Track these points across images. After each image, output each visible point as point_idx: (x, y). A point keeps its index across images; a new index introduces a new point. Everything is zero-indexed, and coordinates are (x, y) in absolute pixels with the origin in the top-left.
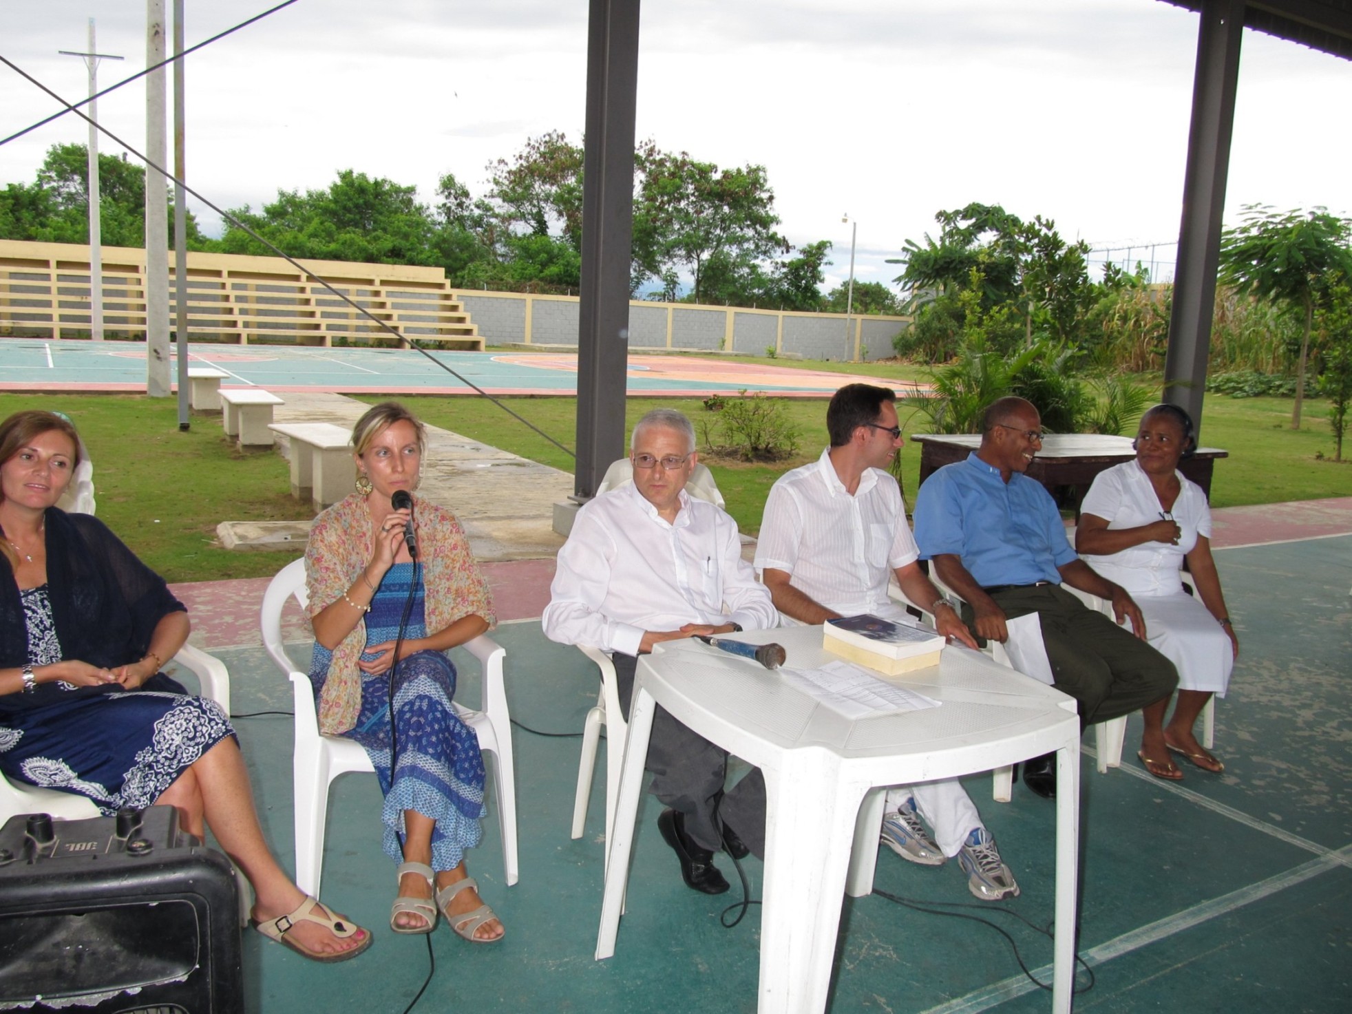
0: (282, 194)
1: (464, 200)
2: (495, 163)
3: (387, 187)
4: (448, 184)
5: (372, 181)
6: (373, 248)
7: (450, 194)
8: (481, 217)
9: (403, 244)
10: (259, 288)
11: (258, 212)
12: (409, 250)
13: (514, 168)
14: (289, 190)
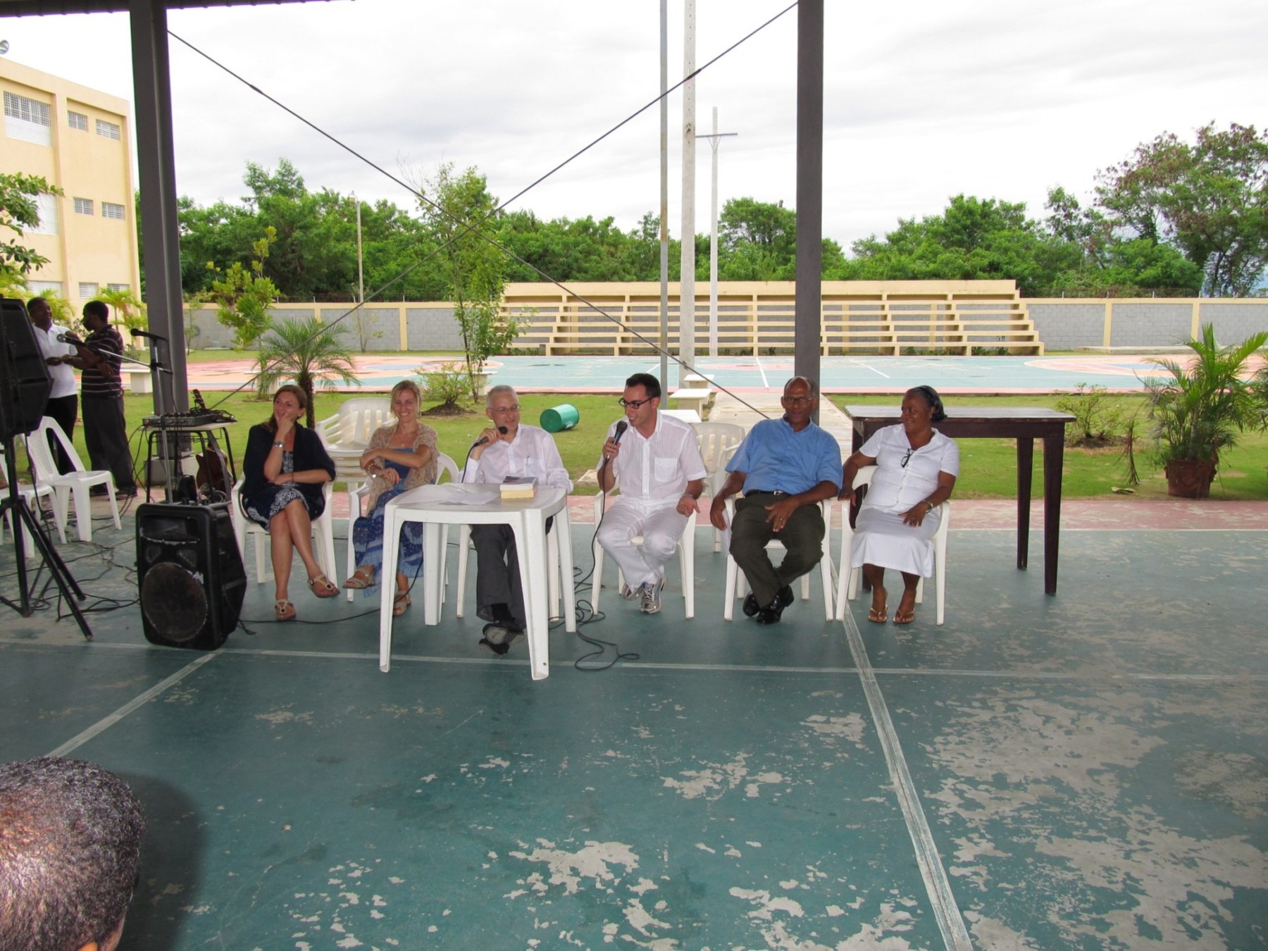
0: (901, 222)
1: (1072, 210)
2: (1104, 172)
3: (997, 205)
4: (1057, 198)
5: (980, 202)
6: (968, 266)
7: (1059, 206)
8: (1089, 226)
9: (1003, 259)
10: (851, 308)
11: (882, 240)
12: (1007, 264)
13: (1123, 175)
14: (907, 219)
